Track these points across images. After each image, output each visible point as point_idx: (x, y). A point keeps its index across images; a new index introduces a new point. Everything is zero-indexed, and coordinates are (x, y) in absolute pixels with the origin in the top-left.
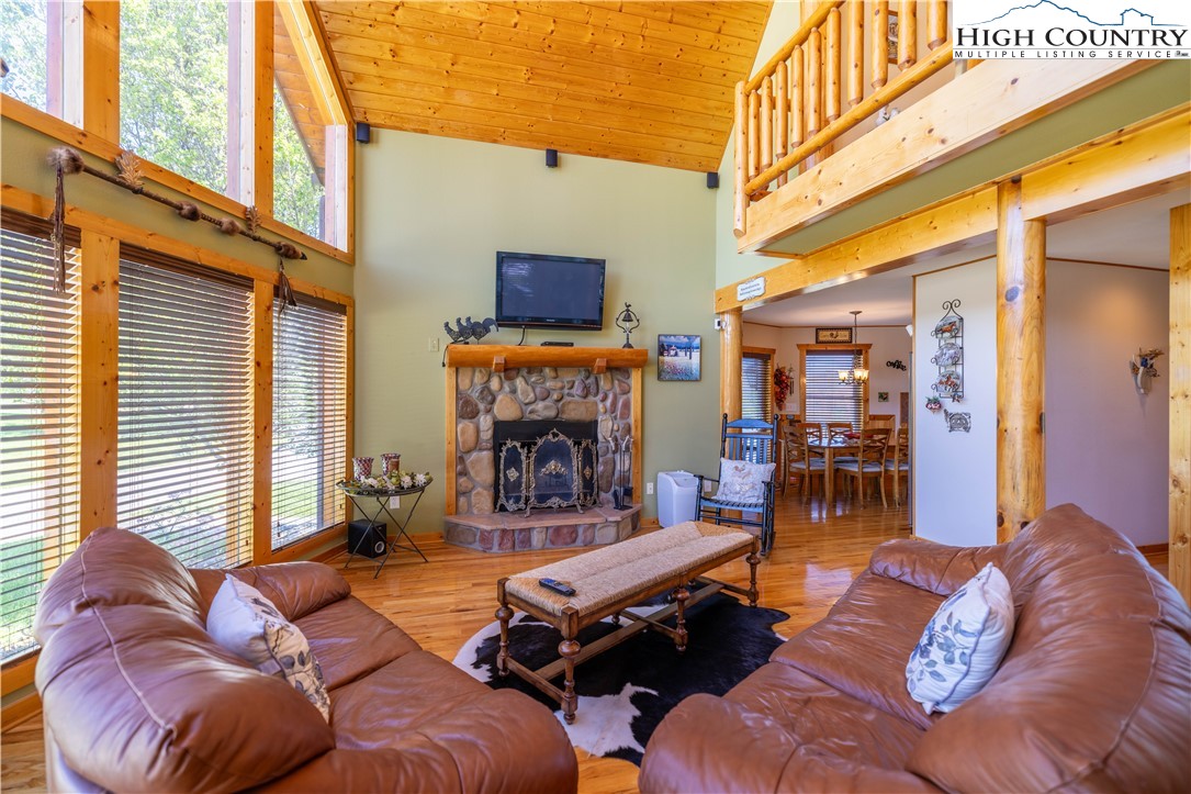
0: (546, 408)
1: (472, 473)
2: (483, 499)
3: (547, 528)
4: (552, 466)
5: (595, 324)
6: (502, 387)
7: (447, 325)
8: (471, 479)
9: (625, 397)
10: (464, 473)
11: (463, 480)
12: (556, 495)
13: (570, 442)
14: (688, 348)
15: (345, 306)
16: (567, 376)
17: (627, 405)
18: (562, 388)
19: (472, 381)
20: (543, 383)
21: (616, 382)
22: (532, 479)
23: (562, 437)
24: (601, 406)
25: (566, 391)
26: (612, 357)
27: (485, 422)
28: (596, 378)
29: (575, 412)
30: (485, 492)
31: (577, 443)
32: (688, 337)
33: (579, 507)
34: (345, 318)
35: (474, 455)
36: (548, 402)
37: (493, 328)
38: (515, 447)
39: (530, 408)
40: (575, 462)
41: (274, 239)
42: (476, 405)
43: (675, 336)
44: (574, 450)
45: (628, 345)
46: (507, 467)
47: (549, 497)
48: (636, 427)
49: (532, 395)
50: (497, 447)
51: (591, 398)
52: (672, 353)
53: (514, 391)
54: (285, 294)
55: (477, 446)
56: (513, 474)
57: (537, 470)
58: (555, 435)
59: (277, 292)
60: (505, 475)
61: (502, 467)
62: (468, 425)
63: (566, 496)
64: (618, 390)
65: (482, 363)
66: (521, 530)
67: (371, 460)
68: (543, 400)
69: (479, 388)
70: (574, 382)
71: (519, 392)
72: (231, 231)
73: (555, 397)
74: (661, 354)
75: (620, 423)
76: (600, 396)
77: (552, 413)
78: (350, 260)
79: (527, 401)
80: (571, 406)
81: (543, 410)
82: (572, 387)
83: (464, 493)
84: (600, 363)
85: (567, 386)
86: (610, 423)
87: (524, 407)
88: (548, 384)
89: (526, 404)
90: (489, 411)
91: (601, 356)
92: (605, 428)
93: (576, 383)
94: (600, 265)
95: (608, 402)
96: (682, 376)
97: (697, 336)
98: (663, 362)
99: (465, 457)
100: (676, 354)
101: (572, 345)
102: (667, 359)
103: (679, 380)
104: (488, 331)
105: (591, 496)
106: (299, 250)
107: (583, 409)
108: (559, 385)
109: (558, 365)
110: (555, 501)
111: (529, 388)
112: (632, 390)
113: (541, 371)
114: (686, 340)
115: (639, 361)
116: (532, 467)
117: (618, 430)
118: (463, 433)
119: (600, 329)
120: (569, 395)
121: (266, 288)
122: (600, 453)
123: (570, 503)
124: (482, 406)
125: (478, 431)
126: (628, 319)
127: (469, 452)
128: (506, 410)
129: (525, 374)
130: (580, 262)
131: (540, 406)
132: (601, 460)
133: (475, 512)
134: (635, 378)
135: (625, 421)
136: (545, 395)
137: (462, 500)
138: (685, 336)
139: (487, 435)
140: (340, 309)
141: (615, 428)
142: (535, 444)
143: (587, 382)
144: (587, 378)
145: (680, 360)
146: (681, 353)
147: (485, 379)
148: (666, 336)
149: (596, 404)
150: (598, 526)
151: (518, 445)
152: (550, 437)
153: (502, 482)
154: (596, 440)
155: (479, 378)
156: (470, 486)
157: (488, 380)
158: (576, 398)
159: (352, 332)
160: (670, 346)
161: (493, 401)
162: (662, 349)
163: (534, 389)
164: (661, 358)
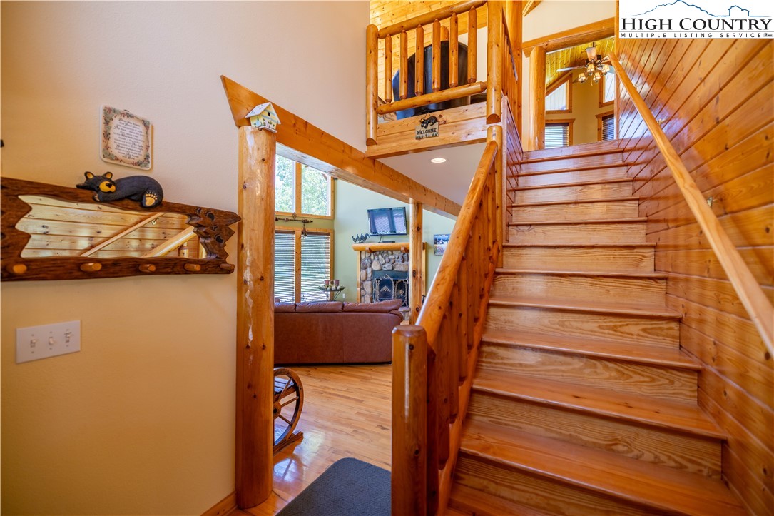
0: (389, 266)
1: (365, 289)
4: (385, 288)
6: (374, 258)
7: (353, 237)
8: (365, 291)
10: (362, 289)
11: (362, 291)
13: (392, 280)
16: (397, 253)
19: (365, 256)
20: (388, 257)
23: (389, 277)
25: (396, 260)
27: (369, 270)
29: (399, 268)
30: (369, 296)
31: (396, 280)
34: (330, 236)
35: (366, 282)
36: (390, 264)
37: (368, 237)
39: (384, 266)
40: (393, 287)
41: (301, 219)
42: (366, 265)
43: (441, 235)
44: (393, 283)
49: (384, 261)
50: (372, 280)
51: (406, 262)
52: (441, 242)
53: (378, 260)
54: (305, 233)
55: (366, 279)
58: (386, 276)
59: (302, 233)
62: (364, 272)
68: (388, 263)
69: (367, 258)
71: (380, 260)
72: (287, 220)
73: (392, 262)
74: (435, 243)
77: (391, 268)
78: (332, 218)
79: (382, 263)
80: (398, 266)
81: (387, 267)
82: (398, 258)
88: (391, 257)
89: (382, 265)
90: (370, 267)
93: (400, 257)
98: (436, 247)
100: (443, 243)
102: (438, 245)
104: (366, 238)
106: (309, 220)
107: (402, 267)
108: (394, 257)
109: (392, 250)
113: (387, 252)
118: (362, 274)
121: (299, 233)
124: (368, 265)
125: (367, 274)
127: (364, 281)
128: (376, 267)
129: (382, 253)
131: (386, 265)
136: (389, 261)
137: (363, 298)
138: (446, 235)
139: (369, 275)
140: (329, 234)
142: (380, 279)
143: (404, 256)
144: (404, 254)
145: (445, 245)
148: (437, 235)
149: (408, 265)
155: (367, 255)
156: (365, 293)
157: (370, 256)
158: (400, 262)
159: (333, 241)
160: (440, 240)
161: (371, 263)
162: (436, 241)
163: (385, 259)
164: (435, 245)
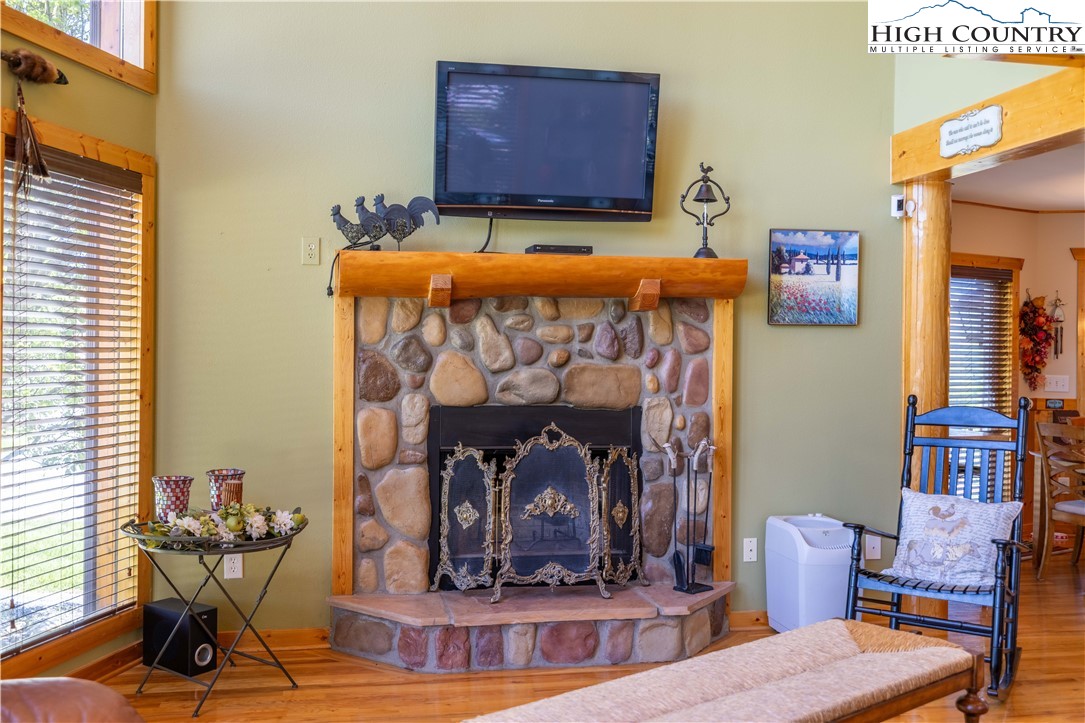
0: (535, 380)
1: (386, 511)
2: (406, 564)
3: (536, 626)
4: (548, 499)
5: (636, 208)
6: (445, 338)
7: (337, 211)
8: (383, 523)
9: (698, 358)
10: (368, 510)
11: (366, 524)
12: (556, 559)
13: (583, 452)
14: (833, 257)
15: (139, 176)
16: (579, 316)
17: (702, 376)
18: (569, 340)
19: (386, 326)
20: (530, 329)
21: (680, 328)
22: (506, 524)
23: (567, 440)
24: (648, 378)
25: (576, 346)
26: (672, 277)
27: (412, 409)
28: (639, 320)
29: (595, 389)
30: (411, 551)
31: (599, 454)
32: (834, 234)
33: (601, 585)
34: (139, 198)
35: (390, 474)
36: (540, 368)
37: (428, 216)
38: (471, 459)
39: (503, 379)
40: (593, 493)
42: (394, 374)
43: (804, 232)
44: (591, 467)
45: (706, 252)
46: (455, 500)
47: (540, 562)
48: (722, 422)
49: (506, 354)
50: (435, 460)
51: (627, 361)
52: (799, 267)
53: (470, 346)
55: (395, 456)
56: (467, 514)
57: (516, 507)
58: (553, 437)
59: (12, 148)
60: (452, 517)
61: (445, 499)
62: (376, 414)
63: (575, 562)
64: (683, 344)
65: (406, 289)
66: (484, 629)
67: (187, 482)
68: (530, 363)
69: (399, 338)
70: (592, 328)
71: (481, 346)
73: (554, 357)
74: (775, 269)
75: (690, 413)
76: (647, 357)
77: (546, 392)
78: (148, 83)
79: (496, 366)
80: (587, 377)
81: (528, 385)
82: (588, 338)
83: (369, 551)
84: (647, 287)
85: (579, 336)
86: (668, 414)
87: (490, 379)
88: (541, 332)
89: (495, 372)
90: (419, 385)
91: (651, 274)
92: (658, 422)
93: (598, 330)
94: (648, 85)
95: (664, 370)
96: (821, 316)
97: (851, 233)
98: (779, 287)
99: (373, 477)
100: (807, 271)
101: (588, 250)
102: (787, 279)
103: (812, 324)
104: (418, 222)
105: (627, 562)
107: (610, 383)
108: (563, 333)
109: (559, 293)
110: (552, 572)
111: (501, 340)
112: (714, 345)
113: (526, 305)
114: (828, 240)
115: (731, 286)
116: (506, 501)
117: (683, 428)
118: (368, 429)
119: (648, 218)
120: (582, 353)
122: (645, 475)
123: (584, 576)
124: (405, 376)
125: (397, 426)
126: (705, 197)
127: (380, 467)
128: (453, 383)
129: (492, 310)
130: (608, 81)
131: (523, 375)
132: (647, 488)
133: (391, 589)
134: (720, 318)
135: (698, 410)
136: (534, 352)
137: (366, 564)
138: (827, 232)
139: (415, 433)
140: (129, 180)
141: (678, 422)
142: (513, 454)
143: (620, 327)
144: (621, 319)
145: (816, 282)
146: (819, 269)
147: (413, 320)
148: (786, 232)
149: (639, 371)
150: (642, 625)
151: (478, 455)
152: (543, 439)
153: (445, 530)
154: (636, 448)
155: (400, 319)
156: (382, 537)
157: (419, 323)
158: (598, 361)
159: (152, 227)
160: (794, 253)
161: (428, 366)
162: (778, 259)
163: (510, 341)
164: (775, 277)
